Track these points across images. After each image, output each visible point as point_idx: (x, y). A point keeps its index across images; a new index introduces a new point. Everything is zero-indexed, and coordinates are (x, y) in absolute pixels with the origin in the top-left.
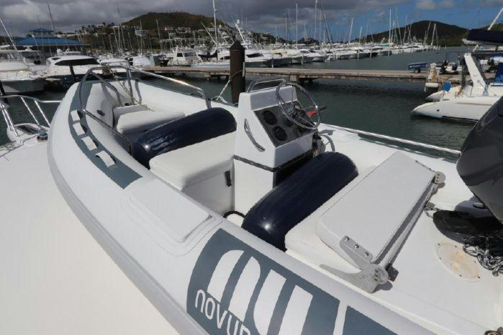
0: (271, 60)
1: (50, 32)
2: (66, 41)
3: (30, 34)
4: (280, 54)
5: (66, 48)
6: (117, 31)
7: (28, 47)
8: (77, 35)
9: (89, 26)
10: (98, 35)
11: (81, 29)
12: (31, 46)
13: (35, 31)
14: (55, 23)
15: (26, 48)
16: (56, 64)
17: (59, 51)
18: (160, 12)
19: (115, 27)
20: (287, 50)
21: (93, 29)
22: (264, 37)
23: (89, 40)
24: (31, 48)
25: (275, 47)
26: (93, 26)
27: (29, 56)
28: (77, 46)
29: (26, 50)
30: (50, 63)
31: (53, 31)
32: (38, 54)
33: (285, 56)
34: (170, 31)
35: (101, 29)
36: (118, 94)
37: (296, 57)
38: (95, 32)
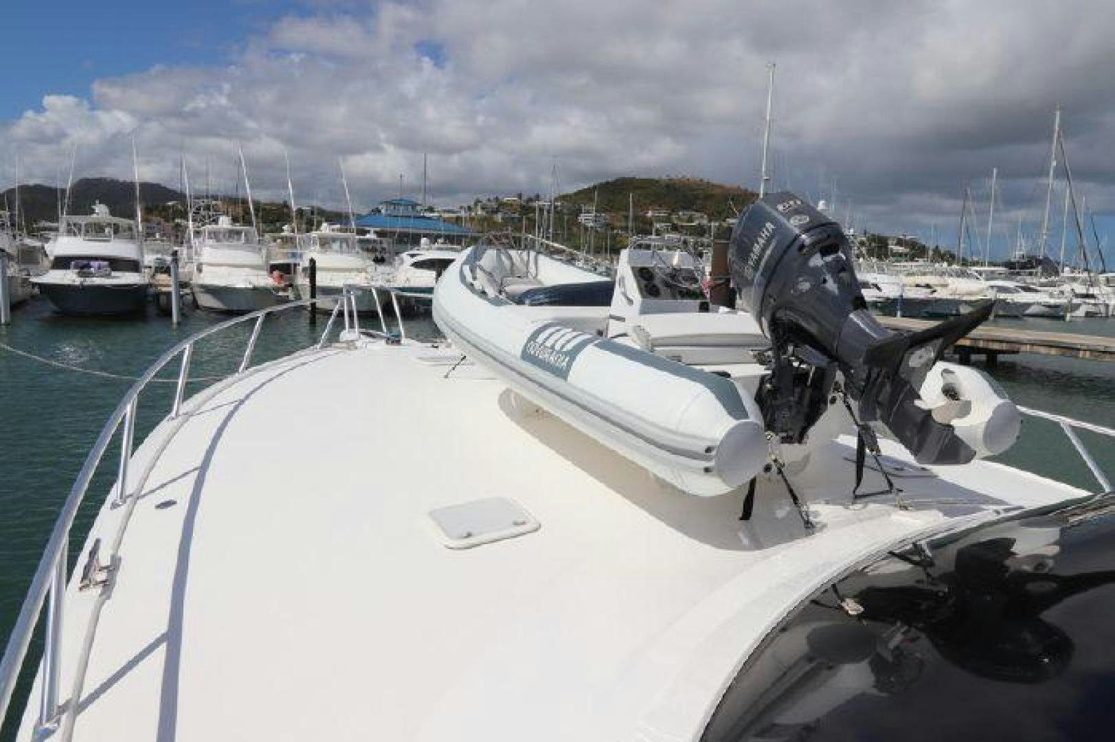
0: (895, 301)
1: (414, 205)
2: (441, 225)
3: (380, 207)
4: (928, 286)
5: (439, 236)
6: (541, 210)
7: (372, 230)
8: (463, 214)
9: (489, 200)
10: (502, 218)
11: (472, 204)
12: (377, 229)
13: (388, 203)
14: (426, 191)
15: (369, 232)
16: (412, 265)
17: (424, 240)
18: (644, 176)
19: (541, 203)
20: (950, 280)
21: (494, 205)
22: (901, 246)
23: (482, 225)
24: (376, 232)
25: (915, 269)
26: (497, 199)
27: (367, 247)
28: (458, 236)
29: (368, 236)
30: (402, 262)
31: (420, 205)
32: (385, 245)
33: (941, 294)
34: (659, 220)
35: (511, 205)
36: (513, 264)
37: (973, 298)
38: (496, 211)
